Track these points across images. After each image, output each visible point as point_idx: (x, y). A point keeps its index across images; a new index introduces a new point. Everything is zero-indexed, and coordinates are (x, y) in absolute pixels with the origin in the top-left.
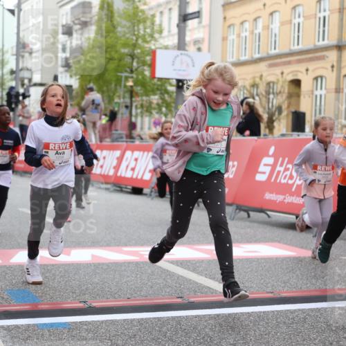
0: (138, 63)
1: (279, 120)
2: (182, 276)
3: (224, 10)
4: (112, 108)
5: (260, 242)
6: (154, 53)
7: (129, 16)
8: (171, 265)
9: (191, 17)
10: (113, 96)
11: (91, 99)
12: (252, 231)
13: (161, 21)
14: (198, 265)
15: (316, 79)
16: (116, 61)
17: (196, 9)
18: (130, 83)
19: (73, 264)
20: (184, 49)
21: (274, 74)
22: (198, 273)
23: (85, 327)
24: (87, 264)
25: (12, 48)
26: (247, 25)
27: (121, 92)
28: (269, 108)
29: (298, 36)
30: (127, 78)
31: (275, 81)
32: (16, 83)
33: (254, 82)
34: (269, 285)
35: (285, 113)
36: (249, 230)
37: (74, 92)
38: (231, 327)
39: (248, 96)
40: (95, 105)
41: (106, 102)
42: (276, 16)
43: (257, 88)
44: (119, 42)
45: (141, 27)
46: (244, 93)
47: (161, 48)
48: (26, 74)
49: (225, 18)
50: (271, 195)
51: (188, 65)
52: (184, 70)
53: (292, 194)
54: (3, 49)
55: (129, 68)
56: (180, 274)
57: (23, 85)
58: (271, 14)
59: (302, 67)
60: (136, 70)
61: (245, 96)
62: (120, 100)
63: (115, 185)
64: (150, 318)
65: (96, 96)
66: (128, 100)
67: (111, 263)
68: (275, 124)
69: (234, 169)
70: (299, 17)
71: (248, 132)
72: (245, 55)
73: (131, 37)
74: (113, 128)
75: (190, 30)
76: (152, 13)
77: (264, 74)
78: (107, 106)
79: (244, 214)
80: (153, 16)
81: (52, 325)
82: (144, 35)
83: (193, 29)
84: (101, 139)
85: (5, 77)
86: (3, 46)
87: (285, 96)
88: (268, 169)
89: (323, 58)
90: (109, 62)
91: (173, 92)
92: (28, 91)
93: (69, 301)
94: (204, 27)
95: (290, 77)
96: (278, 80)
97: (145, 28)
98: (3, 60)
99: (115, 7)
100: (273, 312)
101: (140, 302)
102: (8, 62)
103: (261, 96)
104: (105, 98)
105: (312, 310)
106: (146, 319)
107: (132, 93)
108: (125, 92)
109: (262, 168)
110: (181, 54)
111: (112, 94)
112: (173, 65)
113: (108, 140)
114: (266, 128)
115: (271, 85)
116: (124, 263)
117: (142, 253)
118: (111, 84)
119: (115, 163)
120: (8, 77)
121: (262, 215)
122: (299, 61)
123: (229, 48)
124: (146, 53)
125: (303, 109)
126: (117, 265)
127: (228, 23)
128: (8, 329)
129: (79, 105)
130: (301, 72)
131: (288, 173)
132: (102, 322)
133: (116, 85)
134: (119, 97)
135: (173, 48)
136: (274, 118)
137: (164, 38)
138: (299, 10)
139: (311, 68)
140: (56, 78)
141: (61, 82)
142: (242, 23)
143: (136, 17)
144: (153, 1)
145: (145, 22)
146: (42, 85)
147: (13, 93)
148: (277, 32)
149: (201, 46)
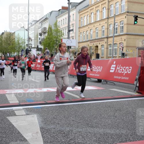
0: (58, 42)
2: (69, 95)
3: (79, 29)
6: (62, 40)
8: (67, 92)
9: (71, 31)
13: (64, 32)
14: (73, 92)
15: (102, 45)
16: (53, 42)
17: (72, 29)
18: (56, 47)
20: (69, 39)
21: (91, 44)
22: (73, 94)
23: (45, 108)
24: (46, 92)
25: (27, 39)
26: (84, 32)
27: (54, 49)
28: (90, 53)
30: (55, 46)
32: (28, 48)
35: (94, 54)
37: (42, 50)
38: (82, 107)
40: (47, 53)
42: (92, 30)
44: (53, 37)
45: (59, 33)
47: (64, 38)
48: (30, 45)
50: (91, 74)
52: (69, 44)
53: (96, 74)
55: (56, 43)
57: (30, 48)
58: (91, 30)
59: (98, 43)
63: (52, 72)
64: (62, 105)
65: (48, 50)
66: (56, 51)
67: (52, 92)
68: (92, 57)
72: (84, 40)
73: (56, 36)
74: (52, 58)
77: (89, 44)
78: (51, 53)
80: (62, 31)
81: (37, 107)
83: (71, 34)
86: (25, 38)
87: (94, 50)
89: (103, 40)
90: (51, 42)
92: (31, 50)
93: (41, 101)
94: (74, 33)
95: (95, 45)
97: (60, 34)
99: (52, 29)
100: (92, 103)
102: (26, 42)
105: (102, 102)
112: (67, 42)
113: (51, 61)
115: (91, 47)
118: (51, 47)
119: (53, 67)
120: (26, 46)
121: (89, 79)
122: (98, 41)
123: (80, 38)
124: (60, 40)
125: (99, 53)
127: (80, 32)
128: (26, 109)
129: (43, 53)
131: (95, 69)
132: (50, 106)
134: (53, 51)
135: (67, 38)
136: (92, 55)
137: (64, 36)
138: (97, 29)
139: (100, 43)
140: (38, 46)
141: (39, 47)
142: (83, 32)
143: (57, 31)
144: (61, 27)
145: (59, 32)
146: (34, 48)
147: (27, 50)
148: (92, 34)
149: (73, 38)
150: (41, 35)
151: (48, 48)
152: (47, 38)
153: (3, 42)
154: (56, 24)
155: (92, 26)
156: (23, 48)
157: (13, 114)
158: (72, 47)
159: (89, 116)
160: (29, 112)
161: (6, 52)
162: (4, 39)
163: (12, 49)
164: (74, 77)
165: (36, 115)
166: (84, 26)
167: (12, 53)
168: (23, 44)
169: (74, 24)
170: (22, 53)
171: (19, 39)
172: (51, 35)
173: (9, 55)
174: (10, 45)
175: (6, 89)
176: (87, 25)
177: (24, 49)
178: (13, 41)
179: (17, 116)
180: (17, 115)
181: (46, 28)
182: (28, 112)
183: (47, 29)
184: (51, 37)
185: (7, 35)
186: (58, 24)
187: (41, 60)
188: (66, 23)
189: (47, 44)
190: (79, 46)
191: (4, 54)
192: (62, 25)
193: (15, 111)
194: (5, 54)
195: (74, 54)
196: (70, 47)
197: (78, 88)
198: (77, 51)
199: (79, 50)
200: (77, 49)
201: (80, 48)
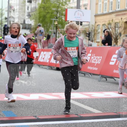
0: (59, 14)
1: (120, 39)
2: (77, 106)
4: (48, 34)
5: (111, 91)
6: (66, 10)
10: (49, 29)
11: (40, 30)
12: (108, 86)
14: (84, 101)
16: (50, 14)
18: (56, 23)
19: (31, 100)
20: (80, 9)
21: (118, 19)
22: (84, 104)
24: (37, 100)
25: (6, 8)
27: (52, 27)
28: (116, 34)
30: (55, 21)
31: (118, 22)
32: (7, 23)
33: (109, 22)
34: (115, 109)
35: (122, 36)
36: (106, 86)
39: (107, 28)
40: (41, 33)
41: (46, 31)
43: (111, 25)
44: (52, 5)
46: (105, 27)
47: (70, 8)
50: (116, 71)
52: (79, 18)
54: (2, 8)
55: (56, 16)
56: (77, 105)
57: (10, 24)
60: (59, 17)
61: (105, 28)
62: (52, 30)
63: (49, 66)
64: (64, 123)
66: (55, 30)
67: (47, 100)
68: (118, 40)
69: (100, 60)
72: (106, 11)
73: (57, 3)
74: (49, 42)
75: (82, 0)
77: (114, 19)
78: (46, 33)
79: (104, 79)
82: (62, 3)
84: (43, 47)
85: (3, 20)
86: (2, 7)
87: (123, 28)
88: (115, 60)
90: (47, 14)
93: (29, 116)
95: (125, 20)
96: (120, 22)
98: (2, 13)
100: (117, 121)
101: (60, 116)
102: (4, 14)
103: (112, 29)
104: (45, 30)
106: (62, 124)
107: (57, 27)
108: (54, 27)
109: (112, 59)
110: (78, 11)
111: (48, 28)
112: (75, 15)
113: (46, 47)
114: (114, 42)
115: (117, 24)
116: (53, 100)
117: (60, 96)
118: (48, 23)
119: (49, 57)
120: (4, 20)
121: (112, 79)
123: (99, 8)
124: (63, 10)
126: (50, 101)
129: (34, 32)
132: (43, 125)
133: (50, 24)
134: (51, 29)
135: (75, 8)
136: (118, 38)
137: (71, 4)
147: (6, 27)
148: (119, 1)
149: (86, 7)
150: (30, 1)
151: (41, 24)
152: (40, 7)
158: (83, 23)
164: (86, 75)
172: (47, 1)
184: (47, 5)
190: (96, 22)
195: (88, 35)
196: (81, 23)
197: (92, 95)
198: (91, 31)
199: (96, 29)
200: (92, 26)
201: (98, 25)
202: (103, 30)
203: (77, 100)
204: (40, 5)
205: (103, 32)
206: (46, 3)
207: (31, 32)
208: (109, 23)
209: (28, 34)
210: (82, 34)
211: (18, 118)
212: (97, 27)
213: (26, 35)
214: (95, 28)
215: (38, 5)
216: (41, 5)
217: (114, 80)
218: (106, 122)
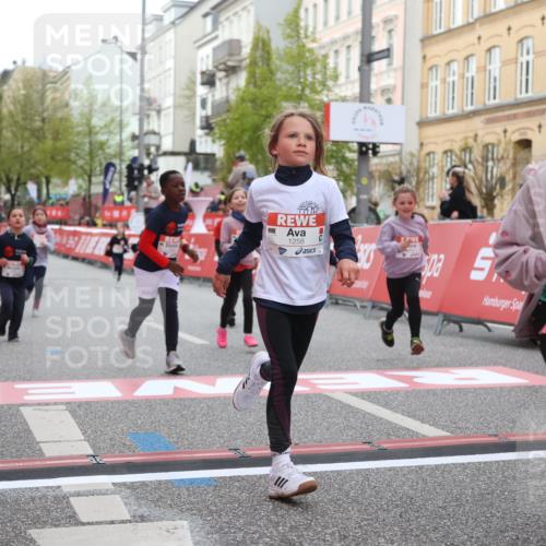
1: (502, 196)
2: (369, 414)
3: (423, 47)
5: (477, 366)
6: (326, 108)
7: (293, 57)
8: (355, 398)
9: (376, 56)
11: (242, 172)
12: (466, 350)
13: (336, 64)
14: (391, 397)
17: (384, 47)
19: (219, 397)
20: (369, 101)
21: (493, 133)
22: (391, 409)
23: (237, 484)
26: (455, 66)
28: (487, 180)
29: (527, 80)
31: (495, 142)
32: (140, 153)
33: (466, 144)
34: (492, 425)
35: (509, 186)
36: (461, 349)
37: (218, 163)
39: (458, 163)
40: (246, 180)
42: (496, 52)
43: (471, 152)
44: (280, 93)
45: (309, 71)
46: (452, 160)
47: (336, 100)
48: (152, 140)
49: (424, 57)
50: (493, 300)
51: (373, 123)
52: (369, 130)
54: (121, 106)
56: (367, 410)
57: (148, 154)
58: (489, 50)
59: (532, 123)
64: (327, 472)
65: (248, 167)
68: (496, 201)
69: (440, 264)
70: (528, 53)
71: (455, 214)
72: (453, 108)
73: (295, 86)
75: (376, 75)
76: (323, 52)
77: (480, 133)
79: (454, 327)
80: (326, 56)
81: (192, 481)
82: (313, 83)
83: (381, 73)
85: (125, 144)
87: (509, 163)
88: (487, 264)
90: (264, 120)
91: (353, 161)
92: (156, 163)
93: (215, 448)
94: (395, 70)
95: (516, 137)
96: (500, 142)
97: (314, 74)
98: (121, 121)
99: (274, 45)
100: (498, 462)
101: (313, 449)
102: (127, 125)
103: (475, 164)
104: (261, 170)
109: (479, 263)
110: (365, 108)
112: (354, 123)
115: (490, 147)
120: (128, 144)
121: (479, 327)
122: (529, 115)
123: (431, 100)
124: (316, 107)
127: (429, 64)
128: (132, 486)
129: (224, 179)
130: (532, 130)
132: (260, 477)
136: (495, 194)
137: (340, 86)
138: (529, 43)
139: (544, 124)
140: (193, 144)
141: (200, 149)
142: (448, 64)
143: (302, 59)
144: (324, 37)
145: (314, 65)
146: (173, 154)
147: (135, 165)
148: (497, 75)
149: (391, 96)
150: (209, 81)
151: (247, 155)
152: (243, 100)
153: (5, 124)
154: (293, 24)
155: (500, 27)
156: (115, 156)
157: (61, 513)
158: (383, 148)
159: (478, 533)
160: (150, 506)
161: (18, 179)
162: (12, 107)
163: (52, 158)
165: (185, 523)
166: (450, 31)
167: (54, 180)
168: (110, 133)
169: (396, 17)
170: (104, 184)
171: (91, 105)
172: (264, 80)
173: (39, 191)
174: (45, 138)
175: (24, 380)
176: (469, 26)
177: (116, 161)
178: (59, 115)
179: (83, 524)
180: (84, 520)
181: (239, 41)
182: (140, 505)
183: (246, 51)
184: (265, 91)
185: (28, 83)
186: (307, 20)
187: (209, 222)
188: (350, 13)
189: (243, 131)
190: (422, 144)
191: (9, 190)
192: (325, 24)
193: (72, 499)
194: (16, 190)
196: (375, 146)
197: (415, 380)
198: (409, 172)
199: (423, 165)
200: (409, 158)
201: (428, 154)
202: (446, 170)
203: (369, 397)
204: (241, 92)
205: (444, 174)
206: (260, 87)
207: (214, 180)
208: (463, 146)
209: (207, 186)
210: (377, 182)
211: (178, 456)
212: (425, 161)
213: (198, 190)
214: (419, 161)
215: (236, 93)
216: (244, 92)
217: (485, 329)
218: (464, 466)
